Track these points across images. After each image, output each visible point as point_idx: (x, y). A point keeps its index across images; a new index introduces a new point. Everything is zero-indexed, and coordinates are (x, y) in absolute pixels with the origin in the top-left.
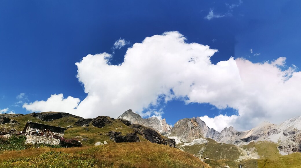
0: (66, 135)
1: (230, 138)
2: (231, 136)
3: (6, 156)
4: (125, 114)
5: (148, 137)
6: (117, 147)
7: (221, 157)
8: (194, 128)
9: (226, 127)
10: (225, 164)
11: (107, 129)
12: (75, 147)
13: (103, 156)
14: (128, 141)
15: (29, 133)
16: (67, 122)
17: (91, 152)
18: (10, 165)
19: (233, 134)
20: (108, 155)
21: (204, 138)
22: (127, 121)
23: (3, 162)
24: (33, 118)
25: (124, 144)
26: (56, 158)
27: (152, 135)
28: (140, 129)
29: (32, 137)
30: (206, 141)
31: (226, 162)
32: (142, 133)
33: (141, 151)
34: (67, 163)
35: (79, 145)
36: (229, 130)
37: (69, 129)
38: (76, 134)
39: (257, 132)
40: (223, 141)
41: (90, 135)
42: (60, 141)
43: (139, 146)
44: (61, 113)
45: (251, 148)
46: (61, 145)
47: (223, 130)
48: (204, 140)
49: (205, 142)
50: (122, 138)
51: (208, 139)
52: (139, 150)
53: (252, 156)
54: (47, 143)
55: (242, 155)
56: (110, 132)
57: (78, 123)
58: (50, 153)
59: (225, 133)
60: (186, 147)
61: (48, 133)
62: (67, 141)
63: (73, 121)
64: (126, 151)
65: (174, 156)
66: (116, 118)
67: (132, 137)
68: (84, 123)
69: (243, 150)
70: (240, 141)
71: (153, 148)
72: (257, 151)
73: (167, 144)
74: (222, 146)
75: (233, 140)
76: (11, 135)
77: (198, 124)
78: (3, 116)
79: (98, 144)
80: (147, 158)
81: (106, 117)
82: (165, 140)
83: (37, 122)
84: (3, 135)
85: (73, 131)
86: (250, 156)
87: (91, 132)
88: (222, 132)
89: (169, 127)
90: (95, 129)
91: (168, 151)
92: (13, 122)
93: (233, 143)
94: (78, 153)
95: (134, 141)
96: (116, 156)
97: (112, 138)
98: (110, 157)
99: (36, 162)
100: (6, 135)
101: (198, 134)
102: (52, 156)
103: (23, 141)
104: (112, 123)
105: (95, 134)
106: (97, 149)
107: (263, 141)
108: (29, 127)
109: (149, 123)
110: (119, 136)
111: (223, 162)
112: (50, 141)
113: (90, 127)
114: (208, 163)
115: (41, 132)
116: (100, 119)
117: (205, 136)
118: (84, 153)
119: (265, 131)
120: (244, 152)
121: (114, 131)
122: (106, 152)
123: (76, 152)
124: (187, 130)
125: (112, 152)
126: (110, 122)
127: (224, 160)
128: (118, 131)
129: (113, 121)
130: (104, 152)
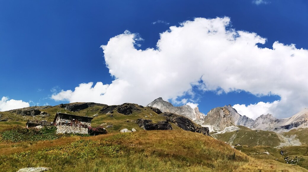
0: (94, 124)
1: (268, 125)
2: (269, 123)
3: (40, 145)
4: (155, 102)
5: (181, 125)
6: (147, 134)
7: (258, 143)
8: (226, 116)
9: (263, 115)
10: (264, 150)
11: (135, 116)
12: (101, 134)
13: (131, 143)
14: (159, 129)
15: (59, 123)
16: (93, 111)
17: (116, 138)
18: (44, 154)
19: (271, 121)
20: (138, 142)
21: (235, 126)
22: (158, 109)
23: (38, 151)
24: (61, 109)
25: (155, 132)
26: (86, 146)
27: (185, 123)
28: (172, 117)
29: (62, 127)
30: (237, 128)
31: (265, 149)
32: (174, 121)
33: (175, 139)
34: (96, 150)
35: (104, 132)
36: (267, 117)
37: (95, 118)
38: (101, 122)
39: (298, 119)
40: (259, 128)
41: (114, 122)
42: (88, 130)
43: (172, 133)
44: (87, 103)
45: (292, 136)
46: (89, 133)
47: (259, 117)
48: (235, 127)
49: (236, 130)
50: (152, 126)
51: (240, 127)
52: (173, 138)
53: (294, 143)
54: (77, 132)
55: (283, 142)
56: (138, 120)
57: (102, 110)
58: (80, 142)
59: (261, 121)
60: (219, 135)
61: (77, 123)
62: (94, 129)
63: (98, 109)
64: (158, 138)
65: (208, 144)
66: (145, 106)
67: (164, 125)
68: (108, 110)
69: (284, 137)
70: (280, 128)
71: (189, 136)
72: (299, 138)
73: (200, 132)
74: (258, 132)
75: (271, 127)
76: (42, 126)
77: (229, 112)
78: (34, 108)
79: (125, 131)
80: (184, 146)
81: (133, 105)
82: (199, 129)
83: (65, 113)
84: (36, 126)
85: (98, 120)
86: (292, 142)
87: (116, 119)
88: (257, 119)
89: (202, 116)
90: (120, 116)
91: (202, 139)
92: (43, 114)
93: (272, 130)
94: (104, 140)
95: (166, 129)
96: (146, 143)
97: (141, 126)
98: (140, 144)
99: (68, 150)
100: (38, 126)
101: (229, 122)
102: (82, 144)
103: (54, 132)
104: (140, 110)
105: (120, 121)
106: (124, 135)
107: (305, 128)
108: (59, 118)
109: (181, 112)
110: (149, 123)
111: (261, 148)
112: (79, 130)
113: (114, 114)
114: (239, 150)
115: (70, 122)
116: (126, 106)
117: (236, 123)
118: (109, 140)
119: (306, 119)
120: (285, 139)
121: (144, 119)
122: (135, 139)
123: (102, 139)
124: (219, 118)
125: (142, 139)
126: (138, 110)
127: (263, 146)
128: (147, 119)
129: (142, 109)
130: (133, 139)
